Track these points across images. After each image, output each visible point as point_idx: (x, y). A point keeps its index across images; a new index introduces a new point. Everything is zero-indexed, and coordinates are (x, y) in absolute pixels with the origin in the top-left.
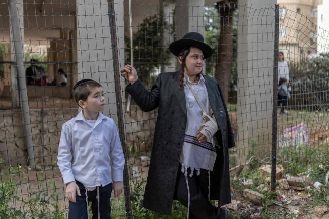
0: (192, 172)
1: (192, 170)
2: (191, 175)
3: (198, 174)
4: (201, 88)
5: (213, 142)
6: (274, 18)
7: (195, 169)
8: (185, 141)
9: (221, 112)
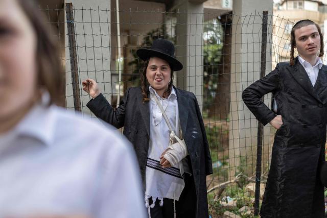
0: (154, 203)
1: (154, 200)
2: (153, 206)
3: (162, 204)
4: (171, 103)
5: (181, 167)
6: (262, 26)
7: (157, 199)
8: (149, 166)
9: (194, 132)
